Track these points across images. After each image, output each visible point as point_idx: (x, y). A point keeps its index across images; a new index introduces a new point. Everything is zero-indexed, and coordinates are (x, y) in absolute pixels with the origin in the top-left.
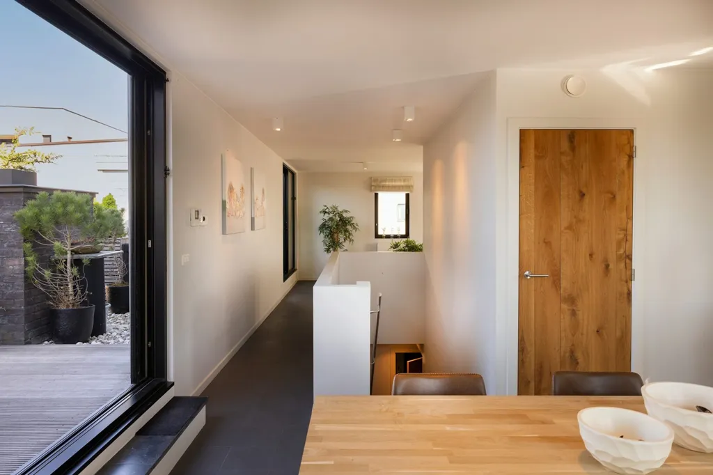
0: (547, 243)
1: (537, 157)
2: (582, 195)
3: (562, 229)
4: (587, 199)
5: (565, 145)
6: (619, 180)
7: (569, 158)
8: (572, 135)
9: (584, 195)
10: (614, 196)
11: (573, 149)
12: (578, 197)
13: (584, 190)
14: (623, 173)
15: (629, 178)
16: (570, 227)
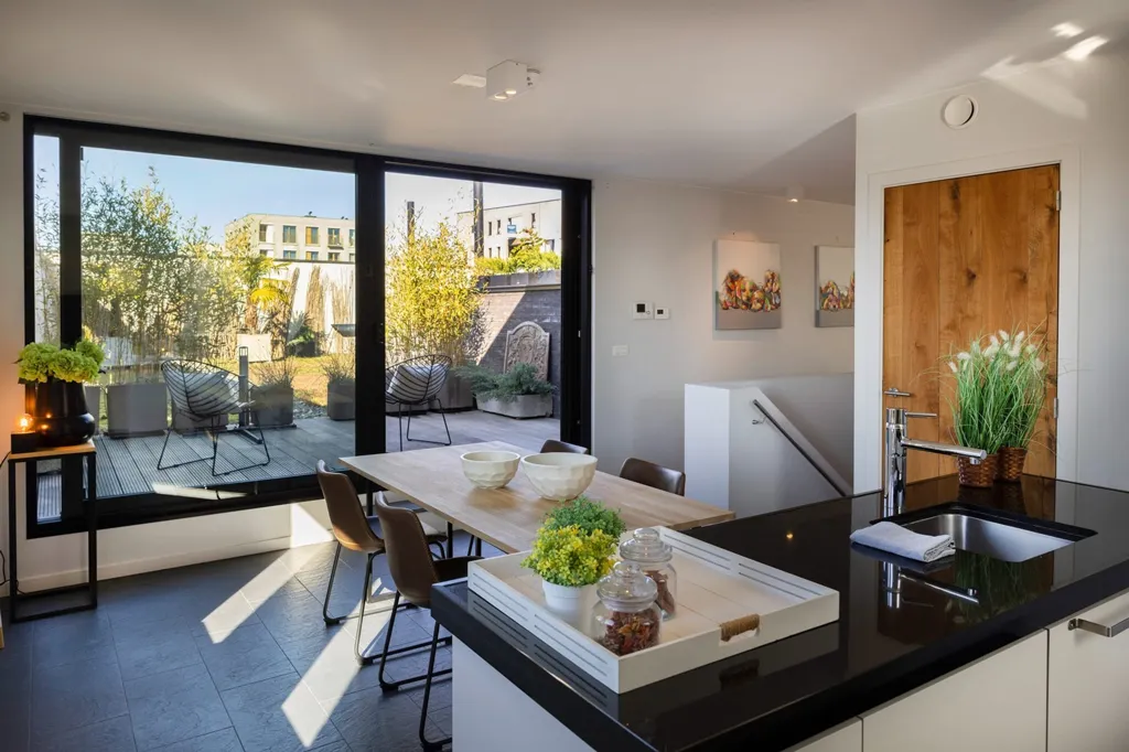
0: (920, 349)
1: (907, 225)
2: (972, 277)
3: (942, 327)
4: (978, 283)
5: (946, 203)
6: (1033, 251)
7: (951, 223)
8: (955, 186)
9: (974, 276)
10: (1025, 277)
11: (957, 207)
12: (964, 279)
13: (974, 269)
14: (1040, 238)
15: (1051, 245)
16: (952, 326)
